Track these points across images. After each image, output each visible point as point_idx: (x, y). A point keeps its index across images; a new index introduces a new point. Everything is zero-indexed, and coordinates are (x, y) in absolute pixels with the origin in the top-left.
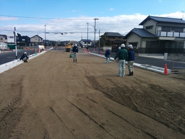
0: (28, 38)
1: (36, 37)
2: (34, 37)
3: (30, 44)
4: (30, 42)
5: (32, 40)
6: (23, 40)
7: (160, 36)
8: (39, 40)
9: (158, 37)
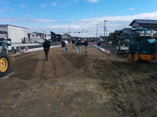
0: (60, 36)
1: (66, 35)
2: (64, 35)
3: (61, 40)
4: (61, 39)
5: (62, 37)
6: (57, 37)
7: (140, 34)
8: (68, 37)
9: (139, 35)
